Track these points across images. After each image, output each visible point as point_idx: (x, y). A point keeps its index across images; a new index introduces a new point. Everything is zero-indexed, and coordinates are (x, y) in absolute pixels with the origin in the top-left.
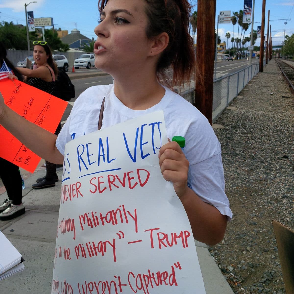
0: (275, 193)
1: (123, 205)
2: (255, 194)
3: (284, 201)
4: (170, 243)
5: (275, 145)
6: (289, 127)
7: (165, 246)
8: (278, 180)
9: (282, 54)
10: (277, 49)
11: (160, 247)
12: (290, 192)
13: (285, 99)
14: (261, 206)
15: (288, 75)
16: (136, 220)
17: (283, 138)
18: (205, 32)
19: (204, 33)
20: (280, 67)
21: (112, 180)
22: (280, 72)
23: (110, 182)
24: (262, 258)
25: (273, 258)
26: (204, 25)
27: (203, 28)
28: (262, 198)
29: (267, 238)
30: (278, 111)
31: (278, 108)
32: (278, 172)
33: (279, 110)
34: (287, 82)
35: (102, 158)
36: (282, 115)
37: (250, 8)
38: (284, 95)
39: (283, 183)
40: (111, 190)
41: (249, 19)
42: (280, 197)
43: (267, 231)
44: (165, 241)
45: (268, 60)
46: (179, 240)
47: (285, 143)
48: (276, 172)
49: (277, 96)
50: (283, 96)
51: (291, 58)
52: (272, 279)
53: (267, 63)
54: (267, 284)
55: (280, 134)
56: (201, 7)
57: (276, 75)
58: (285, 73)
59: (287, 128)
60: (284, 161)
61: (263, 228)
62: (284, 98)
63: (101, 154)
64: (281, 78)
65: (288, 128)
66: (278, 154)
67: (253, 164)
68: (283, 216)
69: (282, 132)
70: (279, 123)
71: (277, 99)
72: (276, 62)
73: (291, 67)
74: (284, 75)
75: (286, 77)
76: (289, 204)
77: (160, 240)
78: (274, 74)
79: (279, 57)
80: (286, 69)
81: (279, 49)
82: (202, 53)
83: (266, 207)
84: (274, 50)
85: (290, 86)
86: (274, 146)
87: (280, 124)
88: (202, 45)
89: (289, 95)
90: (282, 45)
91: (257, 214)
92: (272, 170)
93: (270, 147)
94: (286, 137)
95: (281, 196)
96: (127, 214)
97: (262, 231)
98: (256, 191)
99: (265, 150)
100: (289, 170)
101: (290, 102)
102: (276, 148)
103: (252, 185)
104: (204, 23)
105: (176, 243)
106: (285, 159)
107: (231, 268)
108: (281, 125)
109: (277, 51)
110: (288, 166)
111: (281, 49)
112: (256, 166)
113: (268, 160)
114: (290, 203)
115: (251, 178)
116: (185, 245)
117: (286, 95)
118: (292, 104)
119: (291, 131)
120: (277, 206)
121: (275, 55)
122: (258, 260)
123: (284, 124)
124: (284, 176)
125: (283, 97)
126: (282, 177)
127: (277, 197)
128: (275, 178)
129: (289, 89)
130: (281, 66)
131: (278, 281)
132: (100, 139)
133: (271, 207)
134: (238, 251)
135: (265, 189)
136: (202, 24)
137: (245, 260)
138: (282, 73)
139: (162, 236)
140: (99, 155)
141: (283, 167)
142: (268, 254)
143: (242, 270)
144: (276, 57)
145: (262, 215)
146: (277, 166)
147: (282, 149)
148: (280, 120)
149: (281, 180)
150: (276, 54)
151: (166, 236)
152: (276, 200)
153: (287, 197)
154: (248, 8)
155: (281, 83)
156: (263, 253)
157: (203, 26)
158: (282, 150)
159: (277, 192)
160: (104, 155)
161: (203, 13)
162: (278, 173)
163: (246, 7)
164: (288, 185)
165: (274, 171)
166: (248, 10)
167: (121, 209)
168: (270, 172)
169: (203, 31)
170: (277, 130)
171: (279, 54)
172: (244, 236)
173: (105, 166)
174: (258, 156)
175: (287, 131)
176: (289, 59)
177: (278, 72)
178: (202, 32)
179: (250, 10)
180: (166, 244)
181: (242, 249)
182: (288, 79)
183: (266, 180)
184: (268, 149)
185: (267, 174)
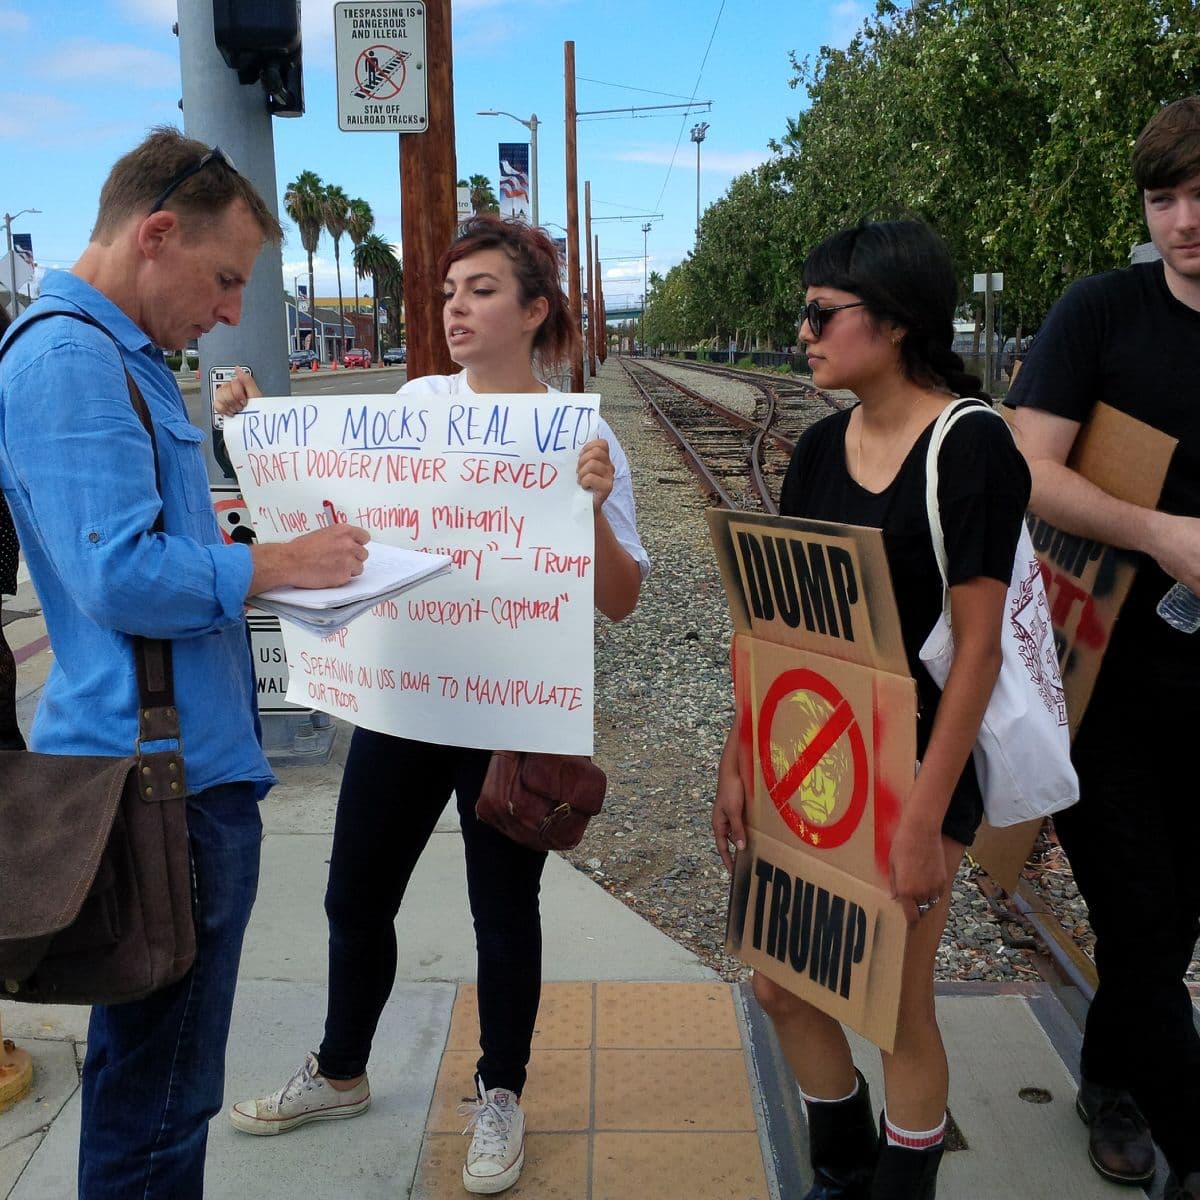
0: (675, 719)
1: (506, 508)
2: (623, 724)
3: (701, 731)
4: (561, 568)
5: (658, 610)
6: (694, 565)
7: (553, 570)
8: (678, 692)
9: (642, 342)
10: (621, 321)
11: (547, 571)
12: (714, 713)
13: (669, 489)
14: (645, 747)
15: (670, 414)
16: (519, 531)
17: (678, 594)
18: (431, 267)
19: (427, 272)
20: (639, 388)
21: (501, 468)
22: (641, 403)
23: (497, 470)
24: (663, 839)
25: (690, 837)
26: (425, 247)
27: (423, 258)
28: (644, 732)
29: (668, 802)
30: (653, 523)
31: (653, 513)
32: (675, 672)
33: (656, 518)
34: (670, 435)
35: (492, 435)
36: (667, 534)
37: (523, 175)
38: (665, 475)
39: (691, 696)
40: (495, 482)
41: (521, 211)
42: (690, 725)
43: (668, 793)
44: (554, 565)
45: (598, 361)
46: (574, 567)
47: (686, 605)
48: (669, 673)
49: (645, 479)
50: (662, 477)
51: (672, 354)
52: (694, 869)
53: (593, 374)
54: (684, 881)
55: (670, 582)
56: (410, 192)
57: (633, 414)
58: (658, 404)
59: (688, 568)
60: (691, 647)
61: (657, 786)
62: (667, 486)
63: (494, 428)
64: (648, 422)
65: (691, 566)
66: (671, 632)
67: (606, 658)
68: (701, 759)
69: (675, 579)
70: (663, 554)
71: (645, 488)
72: (622, 369)
73: (678, 387)
74: (656, 414)
75: (666, 419)
76: (714, 737)
77: (549, 563)
78: (626, 409)
79: (633, 352)
80: (661, 394)
81: (628, 321)
82: (426, 334)
83: (656, 746)
84: (611, 327)
85: (682, 448)
86: (655, 612)
87: (665, 557)
88: (423, 308)
89: (681, 475)
90: (639, 306)
91: (636, 763)
92: (660, 669)
93: (647, 615)
94: (687, 590)
95: (693, 722)
96: (509, 520)
97: (654, 793)
98: (625, 719)
99: (633, 625)
100: (705, 665)
101: (686, 495)
102: (664, 619)
103: (612, 707)
104: (424, 239)
105: (569, 569)
106: (691, 642)
107: (595, 863)
108: (670, 561)
109: (623, 332)
110: (702, 656)
111: (636, 320)
112: (615, 663)
113: (645, 648)
114: (715, 735)
115: (606, 693)
116: (581, 573)
117: (673, 476)
118: (695, 502)
119: (700, 574)
120: (684, 742)
121: (617, 346)
122: (655, 844)
123: (677, 556)
124: (695, 679)
125: (661, 481)
126: (688, 683)
127: (681, 726)
128: (670, 686)
129: (680, 457)
130: (643, 382)
131: (706, 873)
132: (497, 407)
133: (670, 747)
134: (602, 833)
135: (648, 712)
136: (420, 242)
137: (625, 848)
138: (651, 405)
139: (551, 558)
140: (489, 430)
141: (688, 659)
142: (675, 831)
143: (620, 864)
144: (620, 353)
145: (651, 764)
146: (673, 659)
147: (680, 619)
148: (663, 548)
149: (687, 690)
150: (619, 343)
151: (557, 559)
152: (681, 732)
153: (708, 723)
154: (516, 172)
155: (652, 438)
156: (665, 831)
157: (422, 251)
158: (679, 622)
159: (679, 715)
160: (497, 431)
161: (419, 211)
162: (677, 674)
163: (508, 168)
164: (705, 699)
165: (663, 671)
166: (515, 180)
167: (503, 511)
168: (655, 675)
169: (423, 267)
170: (658, 575)
171: (631, 342)
172: (613, 805)
173: (493, 445)
174: (617, 641)
175: (687, 575)
176: (666, 357)
177: (633, 402)
178: (420, 268)
179: (523, 182)
180: (555, 568)
181: (613, 829)
182: (671, 426)
183: (646, 693)
184: (641, 621)
185: (646, 679)
